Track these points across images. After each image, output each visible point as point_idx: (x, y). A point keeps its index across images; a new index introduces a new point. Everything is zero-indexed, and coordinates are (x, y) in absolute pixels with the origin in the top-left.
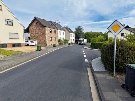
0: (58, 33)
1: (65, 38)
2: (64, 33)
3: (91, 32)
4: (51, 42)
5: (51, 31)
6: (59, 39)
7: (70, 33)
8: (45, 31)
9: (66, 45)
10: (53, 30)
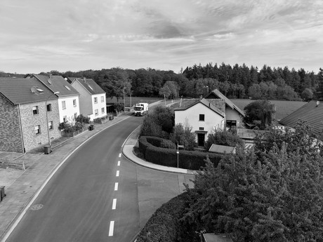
0: (58, 107)
1: (78, 114)
2: (74, 101)
4: (39, 136)
5: (35, 109)
6: (62, 121)
7: (93, 96)
8: (17, 116)
9: (83, 133)
10: (42, 106)
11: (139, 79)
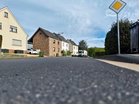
1: (68, 50)
2: (67, 45)
3: (95, 47)
4: (54, 52)
5: (54, 41)
6: (62, 50)
7: (74, 46)
8: (48, 41)
9: (70, 56)
10: (57, 41)
11: (90, 51)
